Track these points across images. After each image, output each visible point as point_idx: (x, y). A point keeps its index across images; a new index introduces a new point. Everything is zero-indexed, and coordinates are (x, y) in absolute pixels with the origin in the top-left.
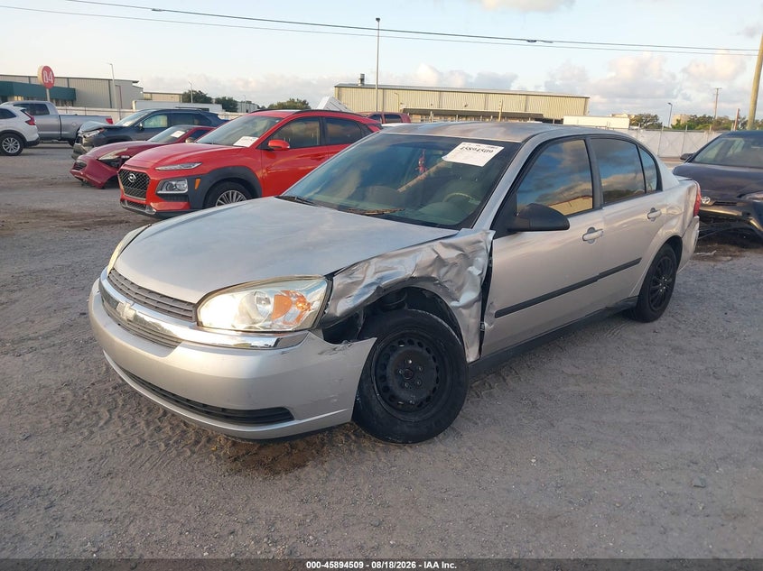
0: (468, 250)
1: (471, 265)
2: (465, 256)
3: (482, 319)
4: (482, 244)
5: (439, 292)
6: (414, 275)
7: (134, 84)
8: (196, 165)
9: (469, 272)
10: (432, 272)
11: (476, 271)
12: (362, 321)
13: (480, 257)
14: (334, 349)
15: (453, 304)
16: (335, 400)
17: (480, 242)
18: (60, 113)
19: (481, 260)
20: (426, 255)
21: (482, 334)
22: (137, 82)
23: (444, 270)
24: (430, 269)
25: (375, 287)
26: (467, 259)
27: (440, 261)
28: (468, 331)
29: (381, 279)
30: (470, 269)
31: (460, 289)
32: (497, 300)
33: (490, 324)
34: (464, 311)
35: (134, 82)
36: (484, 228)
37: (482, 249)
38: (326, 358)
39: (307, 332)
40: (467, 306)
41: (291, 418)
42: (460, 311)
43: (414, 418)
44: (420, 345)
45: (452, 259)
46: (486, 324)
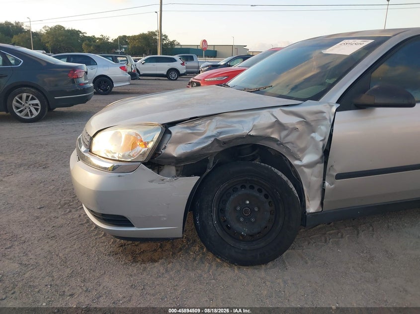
0: (310, 118)
1: (314, 132)
2: (307, 123)
3: (324, 180)
4: (325, 114)
5: (283, 151)
6: (252, 133)
7: (244, 47)
8: (225, 78)
9: (312, 138)
10: (272, 133)
11: (319, 137)
12: (211, 165)
13: (322, 125)
14: (163, 180)
15: (296, 163)
16: (165, 219)
17: (323, 112)
18: (199, 60)
19: (324, 129)
20: (265, 119)
21: (323, 190)
22: (246, 46)
23: (284, 133)
24: (269, 130)
25: (212, 139)
26: (310, 127)
27: (278, 125)
28: (309, 187)
29: (220, 133)
30: (313, 135)
31: (303, 150)
32: (338, 164)
33: (331, 184)
34: (306, 170)
35: (244, 46)
36: (331, 101)
37: (325, 119)
38: (155, 185)
39: (140, 163)
40: (310, 166)
41: (132, 226)
42: (302, 169)
43: (243, 246)
44: (260, 191)
45: (292, 124)
46: (327, 184)
